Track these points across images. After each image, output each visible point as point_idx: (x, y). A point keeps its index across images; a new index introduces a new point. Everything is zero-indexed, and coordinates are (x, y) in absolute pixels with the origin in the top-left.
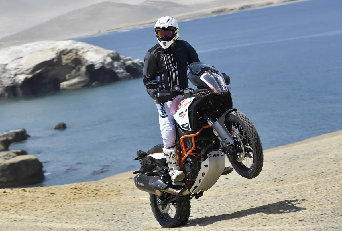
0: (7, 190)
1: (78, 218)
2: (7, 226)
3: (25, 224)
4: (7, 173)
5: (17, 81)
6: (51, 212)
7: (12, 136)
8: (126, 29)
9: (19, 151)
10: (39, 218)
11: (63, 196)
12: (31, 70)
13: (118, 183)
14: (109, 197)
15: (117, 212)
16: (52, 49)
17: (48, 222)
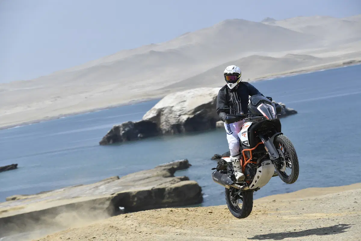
0: (173, 209)
1: (232, 233)
2: (174, 238)
3: (188, 237)
4: (173, 195)
5: (181, 120)
6: (210, 227)
7: (177, 165)
8: (270, 78)
9: (183, 177)
10: (200, 233)
11: (219, 214)
12: (193, 111)
13: (264, 205)
14: (257, 216)
15: (263, 228)
16: (210, 94)
17: (207, 235)
